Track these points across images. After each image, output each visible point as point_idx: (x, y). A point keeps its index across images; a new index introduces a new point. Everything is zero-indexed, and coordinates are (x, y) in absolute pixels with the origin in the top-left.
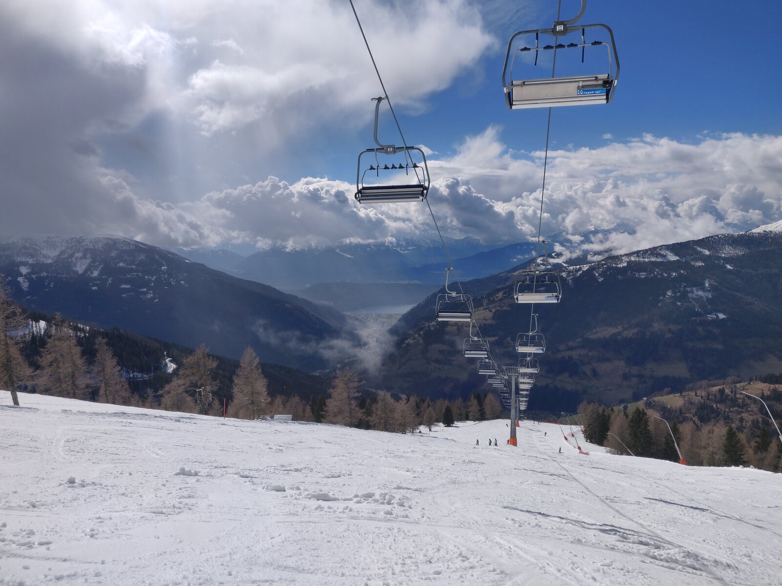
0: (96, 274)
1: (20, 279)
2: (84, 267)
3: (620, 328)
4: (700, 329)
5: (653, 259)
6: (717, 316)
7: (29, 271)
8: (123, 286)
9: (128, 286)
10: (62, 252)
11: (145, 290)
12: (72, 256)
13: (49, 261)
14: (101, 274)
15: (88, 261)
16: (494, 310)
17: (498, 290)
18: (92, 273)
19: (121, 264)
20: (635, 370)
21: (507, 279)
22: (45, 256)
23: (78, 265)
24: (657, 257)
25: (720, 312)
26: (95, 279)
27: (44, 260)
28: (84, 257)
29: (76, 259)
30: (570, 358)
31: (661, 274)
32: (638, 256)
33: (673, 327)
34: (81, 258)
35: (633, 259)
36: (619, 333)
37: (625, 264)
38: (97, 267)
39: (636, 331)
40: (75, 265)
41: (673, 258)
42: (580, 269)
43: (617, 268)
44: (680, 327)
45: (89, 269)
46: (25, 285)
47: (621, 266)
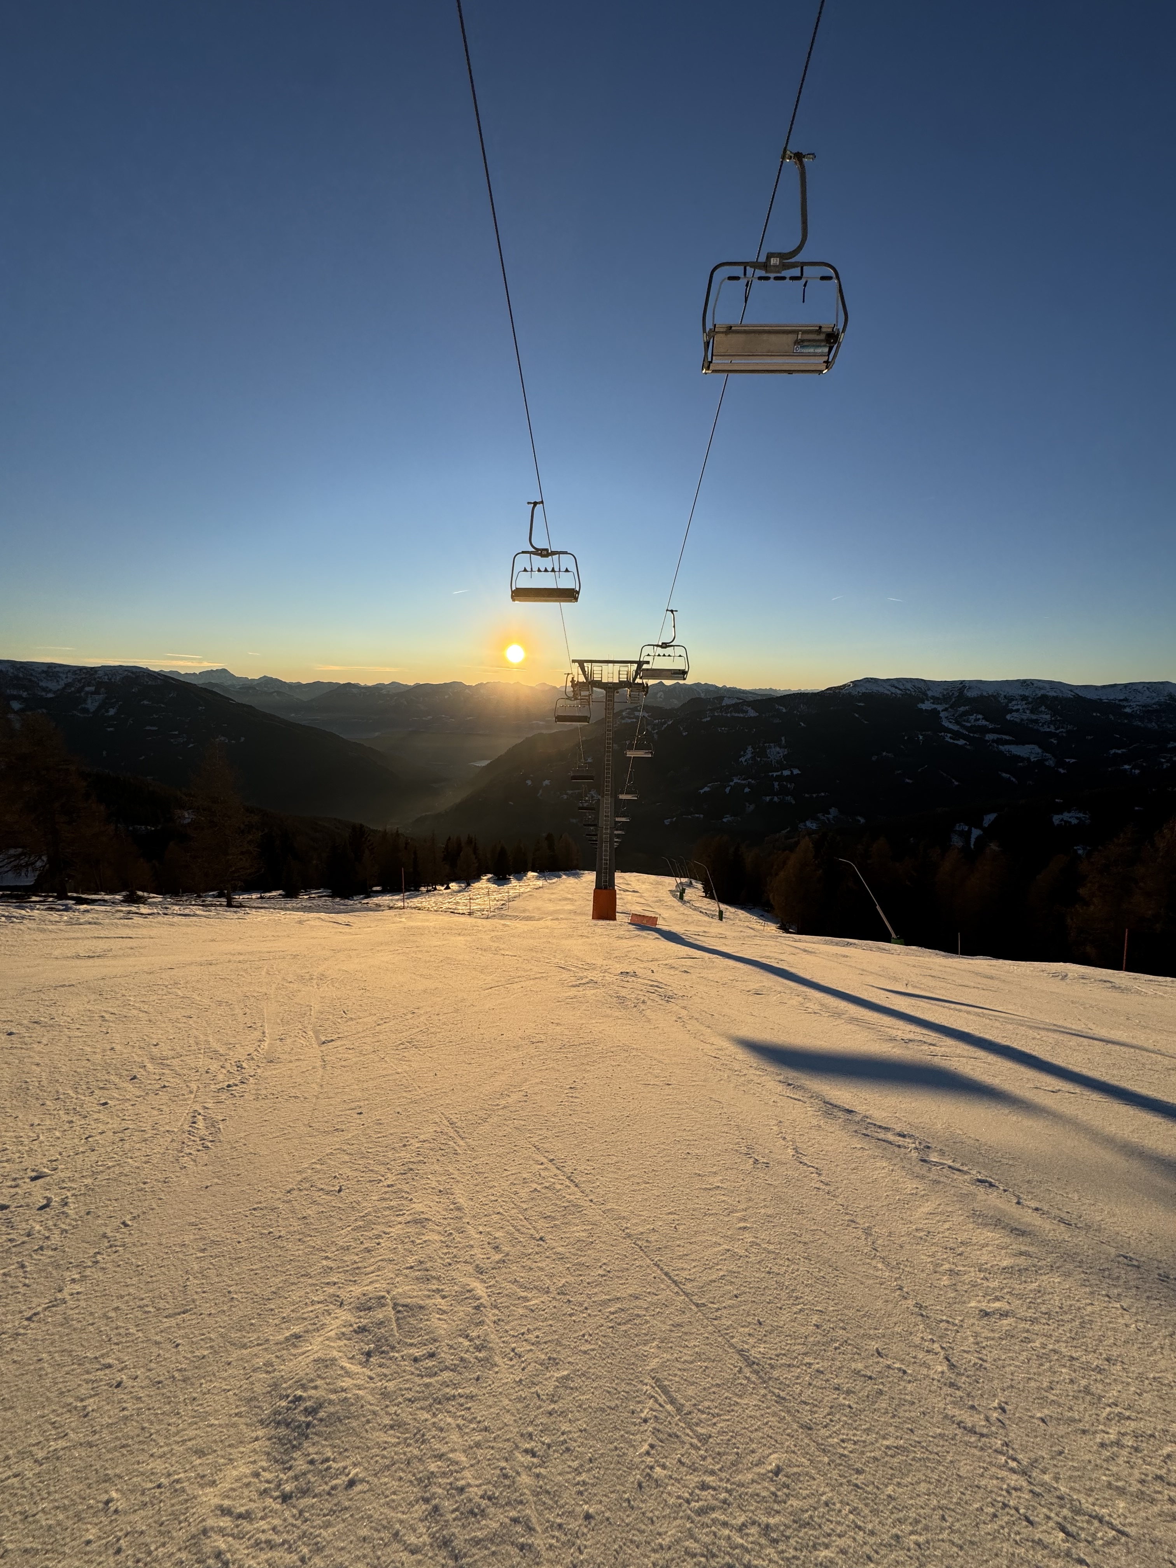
0: (112, 712)
1: (11, 716)
2: (97, 704)
6: (792, 772)
7: (22, 706)
8: (148, 728)
9: (155, 728)
10: (68, 685)
11: (176, 733)
12: (80, 690)
13: (50, 695)
14: (118, 712)
15: (102, 697)
18: (107, 711)
19: (146, 702)
22: (44, 689)
23: (89, 701)
24: (739, 713)
25: (795, 767)
26: (111, 718)
27: (44, 694)
28: (96, 692)
29: (87, 693)
31: (742, 730)
33: (751, 782)
34: (92, 693)
35: (716, 714)
36: (701, 788)
37: (708, 719)
38: (114, 704)
40: (85, 701)
42: (665, 723)
43: (701, 722)
44: (758, 782)
45: (104, 706)
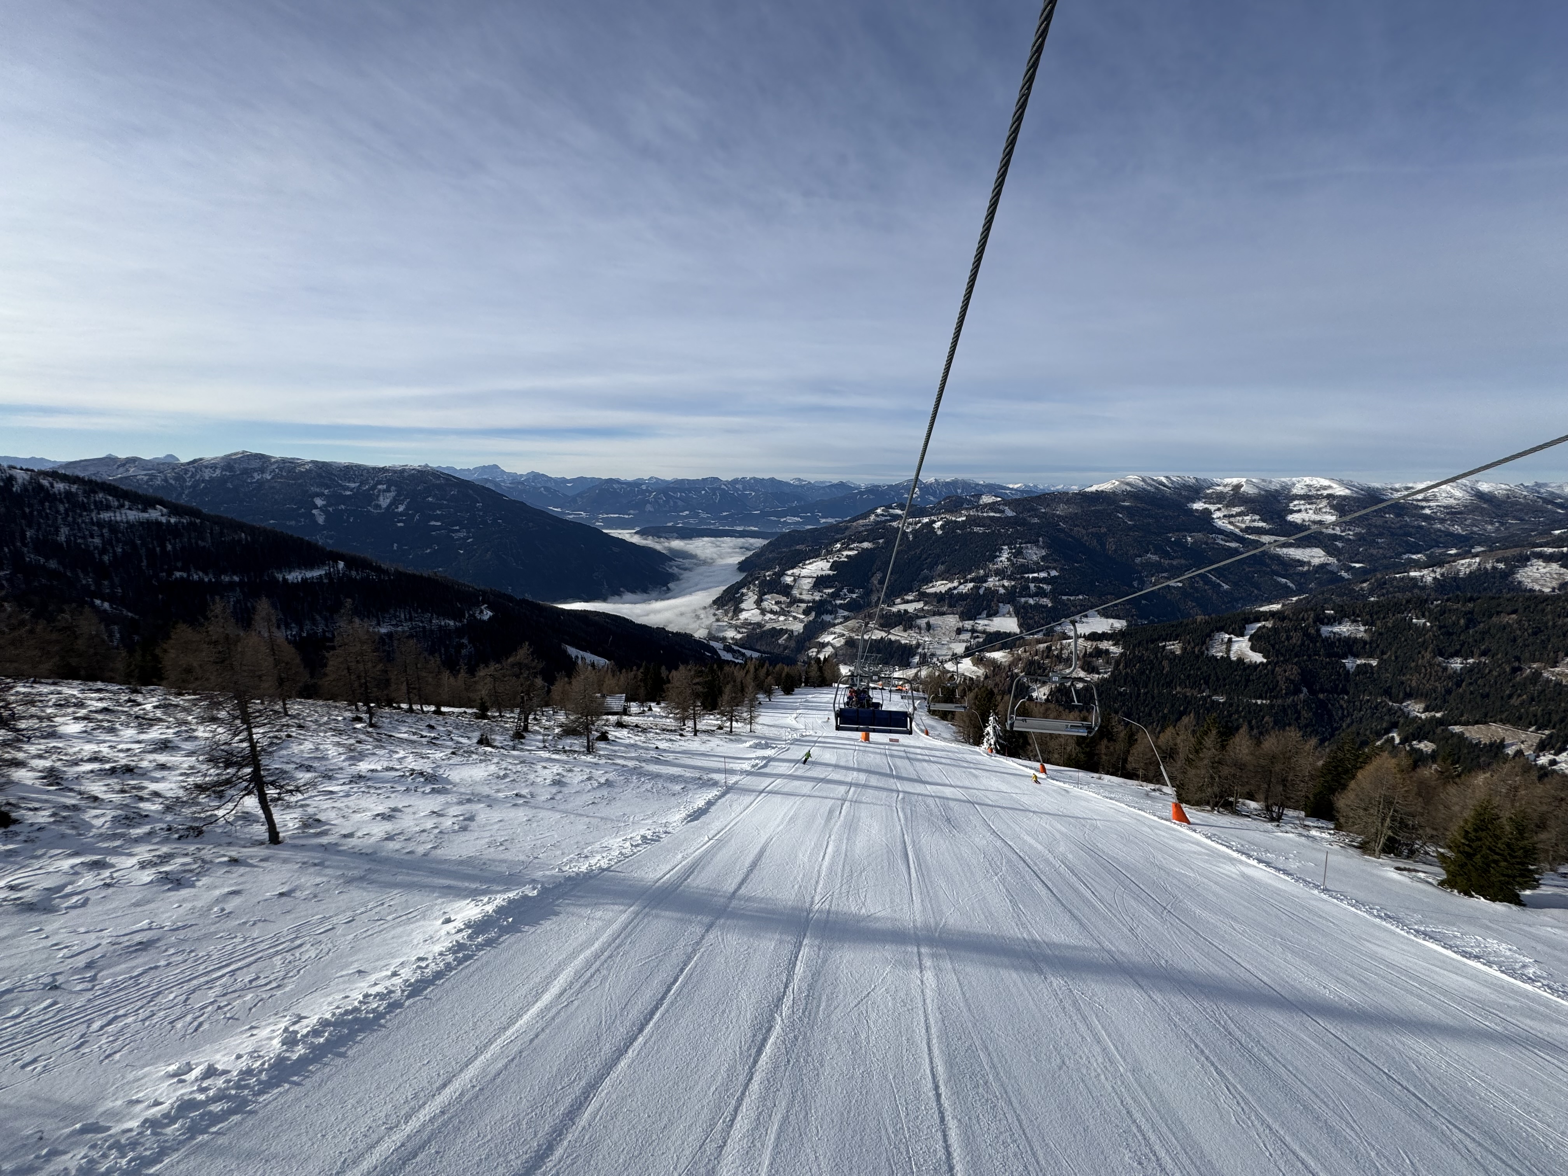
0: (401, 508)
1: (314, 511)
2: (388, 501)
3: (956, 584)
4: (1032, 585)
5: (992, 514)
7: (324, 503)
8: (433, 523)
9: (439, 524)
10: (362, 483)
11: (457, 528)
12: (373, 488)
13: (348, 493)
14: (407, 509)
15: (393, 494)
16: (831, 560)
17: (837, 541)
18: (397, 508)
19: (430, 499)
20: (968, 624)
21: (847, 528)
22: (343, 487)
23: (381, 498)
24: (995, 512)
25: (1053, 569)
26: (401, 514)
27: (342, 491)
28: (388, 490)
29: (379, 491)
30: (906, 611)
31: (999, 530)
32: (977, 511)
33: (1006, 583)
34: (384, 491)
35: (972, 513)
36: (955, 588)
38: (403, 501)
39: (971, 585)
40: (378, 496)
41: (1010, 513)
42: (919, 522)
43: (956, 522)
44: (1013, 583)
45: (395, 502)
46: (321, 520)
47: (960, 519)
